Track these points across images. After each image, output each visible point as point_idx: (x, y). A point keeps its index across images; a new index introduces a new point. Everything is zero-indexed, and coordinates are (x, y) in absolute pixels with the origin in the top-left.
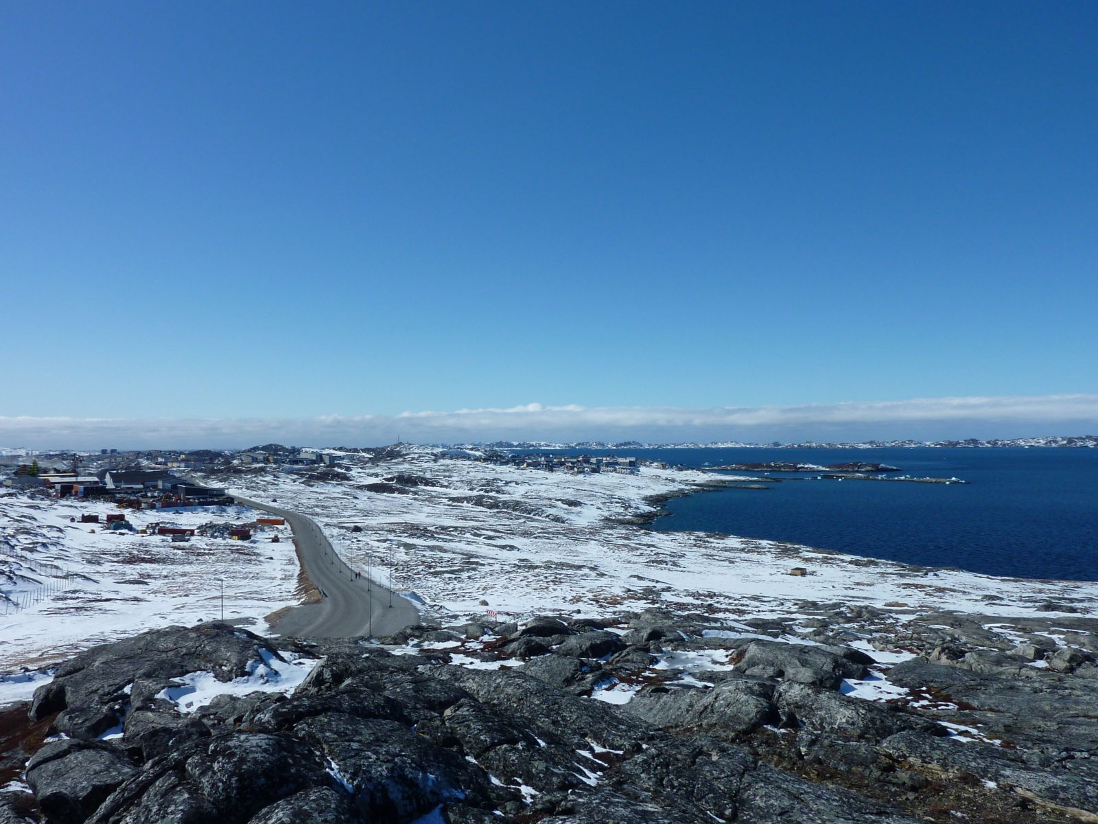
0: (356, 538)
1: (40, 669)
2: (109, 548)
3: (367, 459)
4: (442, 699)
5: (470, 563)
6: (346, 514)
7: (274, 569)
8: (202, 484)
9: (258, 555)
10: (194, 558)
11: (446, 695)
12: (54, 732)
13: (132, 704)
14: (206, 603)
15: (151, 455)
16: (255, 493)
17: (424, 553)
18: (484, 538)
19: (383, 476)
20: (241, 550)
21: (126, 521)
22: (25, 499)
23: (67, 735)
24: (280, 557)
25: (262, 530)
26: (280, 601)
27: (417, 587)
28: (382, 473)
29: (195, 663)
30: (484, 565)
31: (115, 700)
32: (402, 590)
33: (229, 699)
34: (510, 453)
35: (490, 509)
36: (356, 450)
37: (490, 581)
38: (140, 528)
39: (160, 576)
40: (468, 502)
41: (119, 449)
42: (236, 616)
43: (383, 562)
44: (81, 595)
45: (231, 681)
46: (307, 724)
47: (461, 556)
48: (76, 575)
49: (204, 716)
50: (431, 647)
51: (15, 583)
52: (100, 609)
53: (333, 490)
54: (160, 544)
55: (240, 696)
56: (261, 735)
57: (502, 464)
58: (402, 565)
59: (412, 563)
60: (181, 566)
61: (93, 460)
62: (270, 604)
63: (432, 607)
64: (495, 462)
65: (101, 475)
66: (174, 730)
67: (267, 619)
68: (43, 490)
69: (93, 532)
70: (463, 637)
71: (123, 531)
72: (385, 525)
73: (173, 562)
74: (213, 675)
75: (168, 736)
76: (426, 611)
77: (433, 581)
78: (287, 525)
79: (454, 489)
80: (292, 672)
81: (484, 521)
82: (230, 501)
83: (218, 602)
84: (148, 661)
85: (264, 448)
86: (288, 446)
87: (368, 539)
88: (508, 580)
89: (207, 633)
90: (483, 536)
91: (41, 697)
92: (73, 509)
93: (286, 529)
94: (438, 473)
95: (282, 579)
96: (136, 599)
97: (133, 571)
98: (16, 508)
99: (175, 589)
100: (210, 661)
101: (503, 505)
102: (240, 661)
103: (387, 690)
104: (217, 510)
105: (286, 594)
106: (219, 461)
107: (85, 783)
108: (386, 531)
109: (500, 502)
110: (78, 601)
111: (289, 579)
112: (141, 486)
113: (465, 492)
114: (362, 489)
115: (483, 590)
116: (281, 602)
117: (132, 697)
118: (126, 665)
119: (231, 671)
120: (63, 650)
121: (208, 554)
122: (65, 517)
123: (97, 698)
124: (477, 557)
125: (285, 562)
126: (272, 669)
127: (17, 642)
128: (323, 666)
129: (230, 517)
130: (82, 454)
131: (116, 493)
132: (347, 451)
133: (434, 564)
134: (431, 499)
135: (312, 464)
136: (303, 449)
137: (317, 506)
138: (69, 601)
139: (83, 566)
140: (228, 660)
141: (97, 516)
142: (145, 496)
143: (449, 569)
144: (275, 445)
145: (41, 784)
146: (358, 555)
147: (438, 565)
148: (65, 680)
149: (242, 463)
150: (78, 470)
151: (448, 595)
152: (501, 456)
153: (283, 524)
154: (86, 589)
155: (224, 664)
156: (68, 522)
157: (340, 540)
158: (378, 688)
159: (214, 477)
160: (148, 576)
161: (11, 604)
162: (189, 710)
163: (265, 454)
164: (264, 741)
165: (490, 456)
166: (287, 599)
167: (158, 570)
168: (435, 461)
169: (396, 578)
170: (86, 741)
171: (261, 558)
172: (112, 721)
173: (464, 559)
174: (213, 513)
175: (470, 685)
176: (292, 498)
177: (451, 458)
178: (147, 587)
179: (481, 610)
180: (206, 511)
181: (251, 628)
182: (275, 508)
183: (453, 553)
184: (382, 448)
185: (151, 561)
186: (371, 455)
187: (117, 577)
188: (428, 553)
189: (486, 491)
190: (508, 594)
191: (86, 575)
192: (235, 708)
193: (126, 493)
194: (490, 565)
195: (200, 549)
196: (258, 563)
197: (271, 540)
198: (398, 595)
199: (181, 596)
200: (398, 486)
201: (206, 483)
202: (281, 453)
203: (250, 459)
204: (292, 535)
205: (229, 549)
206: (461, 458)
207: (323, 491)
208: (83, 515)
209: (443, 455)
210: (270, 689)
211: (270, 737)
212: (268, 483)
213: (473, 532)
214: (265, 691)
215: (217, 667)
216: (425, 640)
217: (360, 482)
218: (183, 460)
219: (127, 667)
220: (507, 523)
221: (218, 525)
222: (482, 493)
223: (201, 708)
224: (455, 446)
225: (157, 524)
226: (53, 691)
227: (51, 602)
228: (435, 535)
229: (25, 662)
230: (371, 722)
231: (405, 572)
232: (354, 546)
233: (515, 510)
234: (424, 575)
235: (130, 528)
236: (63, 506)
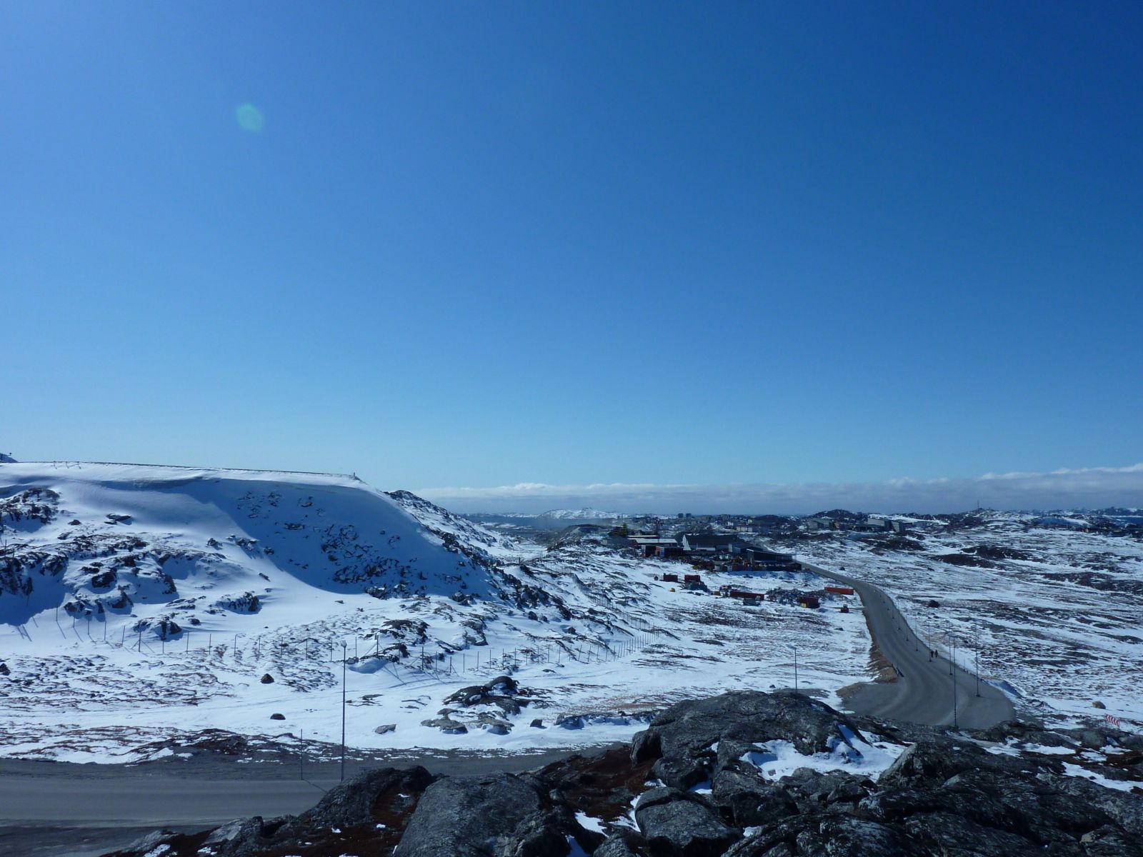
0: (933, 614)
1: (634, 715)
2: (688, 606)
3: (942, 527)
4: (1078, 820)
5: (1077, 654)
6: (921, 586)
7: (845, 641)
8: (770, 549)
9: (827, 624)
10: (765, 623)
11: (1083, 816)
12: (652, 777)
13: (719, 762)
14: (778, 669)
15: (721, 520)
16: (822, 560)
17: (1017, 637)
18: (1094, 625)
19: (961, 546)
20: (811, 618)
21: (701, 582)
22: (617, 557)
23: (664, 782)
24: (850, 629)
25: (831, 599)
26: (852, 675)
27: (1009, 676)
28: (958, 543)
29: (776, 731)
30: (1096, 658)
31: (704, 755)
32: (992, 678)
33: (811, 774)
34: (1126, 522)
35: (1101, 589)
36: (928, 517)
37: (1106, 679)
38: (714, 590)
39: (734, 638)
40: (1070, 581)
41: (694, 513)
42: (807, 686)
43: (966, 644)
44: (666, 650)
45: (812, 755)
46: (920, 820)
47: (1065, 645)
48: (661, 630)
49: (787, 787)
50: (1036, 750)
51: (612, 633)
52: (682, 665)
53: (905, 560)
54: (733, 607)
55: (821, 772)
56: (873, 823)
57: (1115, 535)
58: (989, 649)
59: (1001, 648)
60: (753, 630)
61: (671, 523)
62: (842, 677)
63: (1031, 701)
64: (1106, 533)
65: (679, 538)
66: (762, 796)
67: (839, 693)
68: (631, 550)
69: (673, 590)
70: (1078, 743)
71: (699, 592)
72: (966, 602)
73: (745, 626)
74: (794, 745)
75: (755, 801)
76: (1023, 706)
77: (1028, 671)
78: (856, 595)
79: (1052, 564)
80: (875, 755)
81: (1093, 605)
82: (797, 567)
83: (792, 670)
84: (731, 722)
85: (830, 514)
86: (854, 512)
87: (947, 617)
88: (1132, 681)
89: (786, 701)
90: (1094, 623)
91: (641, 742)
92: (656, 568)
93: (855, 599)
94: (1030, 545)
95: (853, 652)
96: (713, 659)
97: (709, 632)
98: (611, 565)
99: (748, 652)
100: (790, 731)
101: (1119, 585)
102: (820, 735)
103: (1005, 796)
104: (785, 576)
105: (858, 668)
106: (786, 526)
107: (686, 833)
108: (967, 608)
109: (1115, 582)
110: (662, 655)
111: (861, 653)
112: (713, 549)
113: (1067, 568)
114: (937, 560)
115: (1097, 689)
116: (853, 677)
117: (718, 755)
118: (711, 723)
119: (811, 744)
120: (652, 700)
121: (778, 620)
122: (650, 575)
123: (688, 751)
124: (1086, 648)
125: (855, 634)
126: (853, 749)
127: (615, 688)
128: (913, 755)
129: (797, 583)
130: (663, 518)
131: (692, 555)
132: (918, 517)
133: (1029, 651)
134: (1022, 575)
135: (881, 531)
136: (871, 515)
137: (888, 577)
138: (655, 655)
139: (666, 623)
140: (808, 732)
141: (677, 576)
142: (717, 559)
143: (1049, 659)
144: (840, 511)
145: (648, 824)
146: (936, 633)
147: (1035, 653)
148: (660, 729)
149: (808, 529)
150: (659, 532)
151: (1049, 690)
152: (1113, 526)
153: (852, 594)
154: (669, 644)
155: (805, 735)
156: (652, 580)
157: (915, 615)
158: (994, 793)
159: (780, 542)
160: (723, 637)
161: (609, 652)
162: (772, 778)
163: (831, 520)
164: (877, 831)
165: (1098, 525)
166: (860, 675)
167: (732, 632)
168: (1025, 530)
169: (983, 663)
170: (684, 791)
171: (831, 629)
172: (702, 776)
173: (1068, 648)
174: (781, 578)
175: (1109, 807)
176: (860, 567)
177: (1046, 527)
178: (721, 647)
179: (1097, 714)
180: (775, 576)
181: (824, 701)
182: (843, 577)
183: (1054, 640)
184: (959, 515)
185: (725, 623)
186: (946, 522)
187: (695, 636)
188: (1020, 638)
189: (1095, 568)
190: (1133, 698)
191: (669, 631)
192: (819, 785)
193: (701, 555)
194: (1104, 659)
195: (770, 614)
196: (828, 633)
197: (840, 610)
198: (987, 683)
199: (753, 660)
200: (980, 558)
201: (773, 548)
202: (848, 519)
203: (816, 525)
204: (862, 607)
205: (798, 617)
206: (1058, 527)
207: (894, 561)
208: (665, 574)
209: (1035, 524)
210: (852, 770)
211: (882, 827)
212: (835, 550)
213: (1079, 617)
214: (847, 771)
215: (798, 738)
216: (1027, 741)
217: (935, 552)
218: (750, 525)
219: (712, 725)
220: (1127, 609)
221: (787, 591)
222: (1089, 570)
223: (785, 778)
224: (1049, 512)
225: (730, 587)
226: (650, 739)
227: (641, 653)
228: (1030, 618)
229: (622, 707)
230: (994, 832)
231: (993, 656)
232: (931, 623)
233: (1136, 592)
234: (1018, 663)
235: (705, 588)
236: (648, 565)
